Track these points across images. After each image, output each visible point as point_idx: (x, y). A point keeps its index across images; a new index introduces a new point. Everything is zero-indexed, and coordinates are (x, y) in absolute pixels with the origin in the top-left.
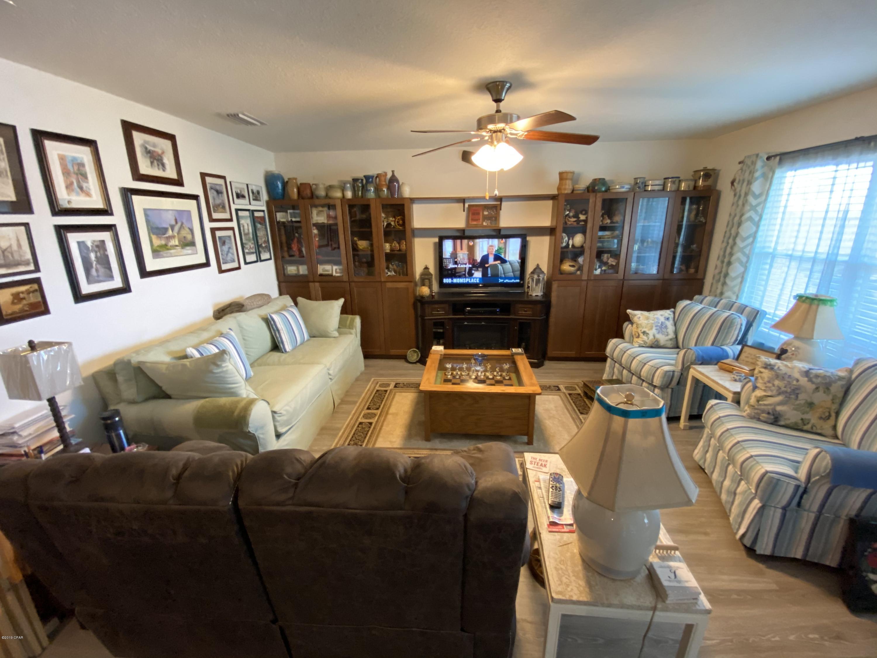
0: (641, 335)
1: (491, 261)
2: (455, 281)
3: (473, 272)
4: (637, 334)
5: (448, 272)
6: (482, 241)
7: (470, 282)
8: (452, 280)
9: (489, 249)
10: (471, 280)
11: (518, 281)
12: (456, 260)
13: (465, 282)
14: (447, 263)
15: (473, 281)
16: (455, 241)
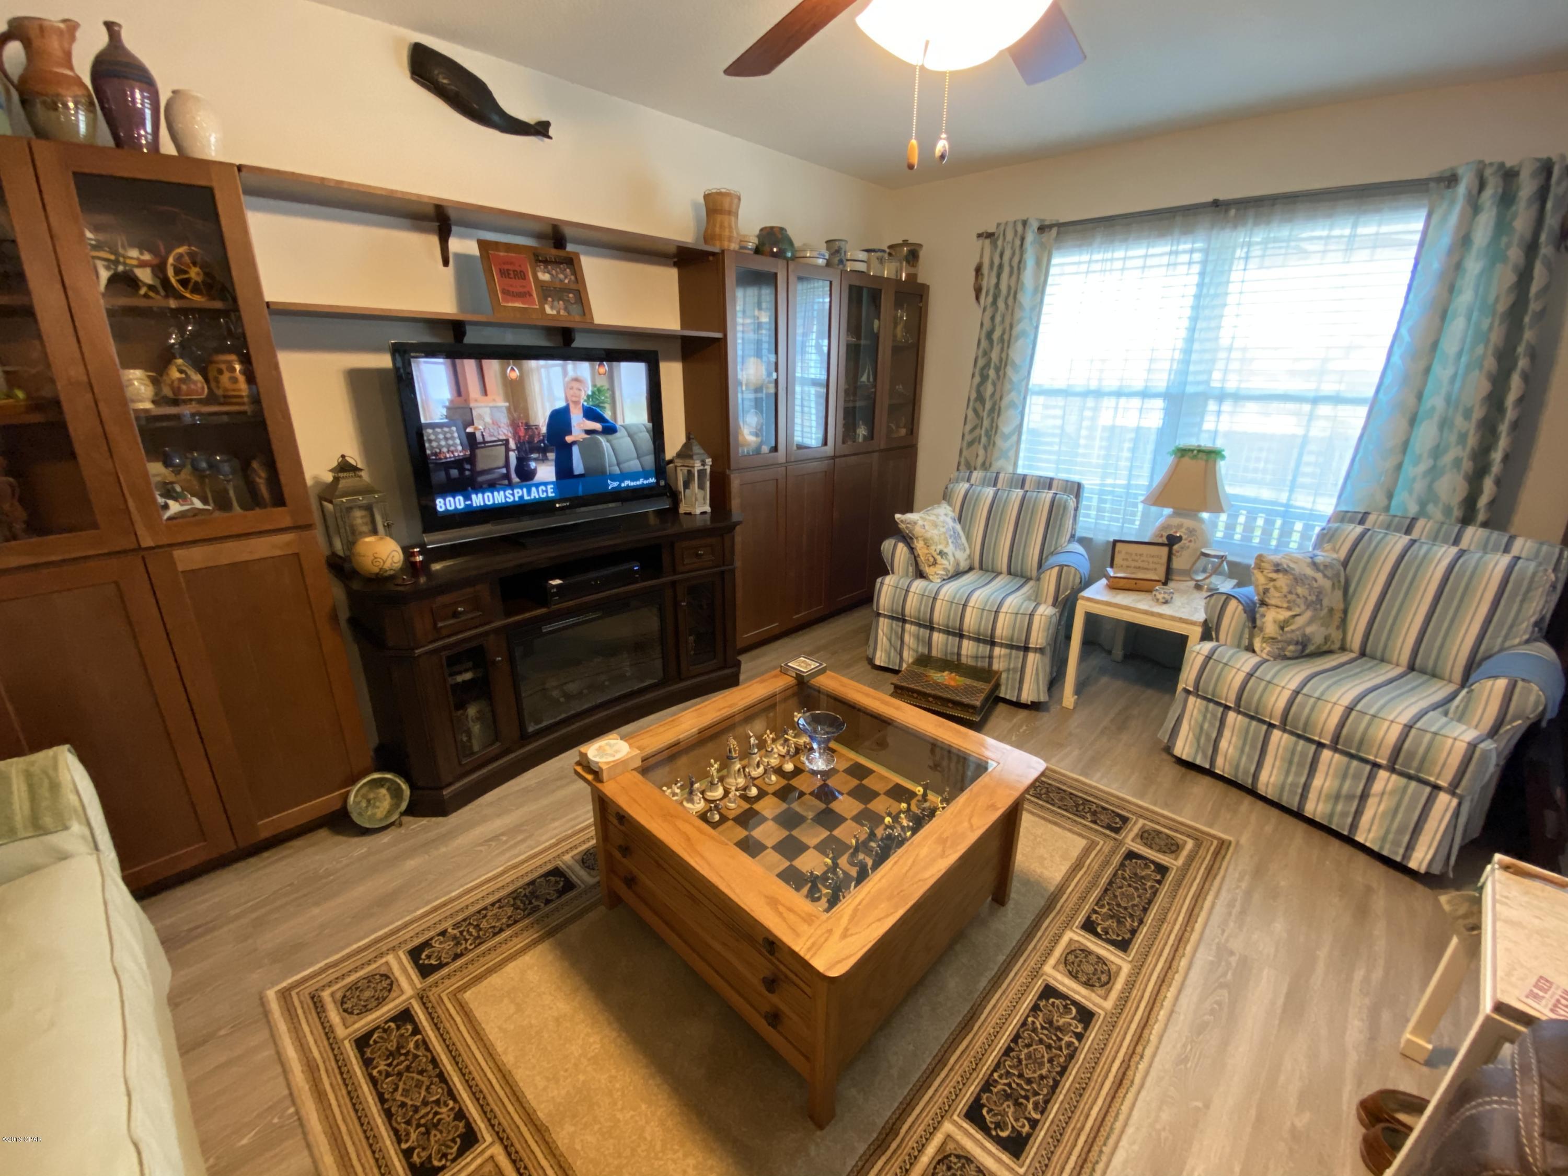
0: (938, 558)
1: (579, 425)
2: (478, 500)
3: (533, 465)
4: (931, 560)
5: (448, 474)
6: (545, 367)
7: (526, 498)
8: (467, 498)
9: (568, 388)
10: (529, 493)
11: (652, 480)
12: (469, 430)
13: (510, 499)
14: (437, 440)
15: (535, 494)
16: (458, 361)
